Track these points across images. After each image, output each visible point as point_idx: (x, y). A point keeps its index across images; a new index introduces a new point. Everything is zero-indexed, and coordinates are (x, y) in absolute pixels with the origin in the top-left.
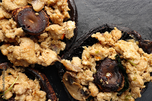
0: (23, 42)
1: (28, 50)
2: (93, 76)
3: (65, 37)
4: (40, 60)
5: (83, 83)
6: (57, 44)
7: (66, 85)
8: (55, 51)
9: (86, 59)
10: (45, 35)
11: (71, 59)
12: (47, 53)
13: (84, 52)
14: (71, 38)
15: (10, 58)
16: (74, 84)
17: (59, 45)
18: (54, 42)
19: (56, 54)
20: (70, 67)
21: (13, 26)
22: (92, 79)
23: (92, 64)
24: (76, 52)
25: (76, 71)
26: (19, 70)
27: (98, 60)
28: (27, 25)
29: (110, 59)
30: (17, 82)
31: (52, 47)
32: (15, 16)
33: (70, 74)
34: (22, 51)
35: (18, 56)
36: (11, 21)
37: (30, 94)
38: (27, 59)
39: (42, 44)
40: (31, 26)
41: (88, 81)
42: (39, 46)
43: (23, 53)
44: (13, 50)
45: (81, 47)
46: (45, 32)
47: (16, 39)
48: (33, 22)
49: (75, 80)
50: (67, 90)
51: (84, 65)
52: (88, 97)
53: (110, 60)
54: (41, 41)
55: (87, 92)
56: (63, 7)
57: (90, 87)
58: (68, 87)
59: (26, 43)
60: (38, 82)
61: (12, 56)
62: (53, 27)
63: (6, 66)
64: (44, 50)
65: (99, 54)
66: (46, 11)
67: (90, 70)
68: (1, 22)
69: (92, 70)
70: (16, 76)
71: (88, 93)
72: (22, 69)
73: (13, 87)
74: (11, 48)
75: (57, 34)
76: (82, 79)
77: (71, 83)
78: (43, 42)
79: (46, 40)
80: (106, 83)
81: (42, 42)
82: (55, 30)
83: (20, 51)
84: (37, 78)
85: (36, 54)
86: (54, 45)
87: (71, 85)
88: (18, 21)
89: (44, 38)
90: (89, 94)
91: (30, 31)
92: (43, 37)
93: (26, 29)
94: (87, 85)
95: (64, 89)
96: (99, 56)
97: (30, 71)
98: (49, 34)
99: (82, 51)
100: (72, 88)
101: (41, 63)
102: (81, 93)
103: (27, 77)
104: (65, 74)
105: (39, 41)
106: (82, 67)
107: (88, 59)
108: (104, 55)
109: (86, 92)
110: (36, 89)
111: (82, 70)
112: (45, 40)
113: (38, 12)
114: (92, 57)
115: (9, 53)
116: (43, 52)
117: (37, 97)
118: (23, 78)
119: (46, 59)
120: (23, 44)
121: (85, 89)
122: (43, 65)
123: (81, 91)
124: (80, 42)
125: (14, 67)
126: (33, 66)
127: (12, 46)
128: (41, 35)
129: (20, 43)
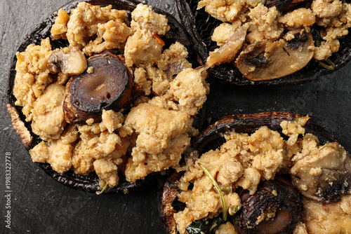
0: (135, 124)
1: (154, 118)
2: (268, 6)
3: (162, 37)
4: (187, 104)
5: (275, 34)
6: (169, 60)
7: (264, 76)
8: (181, 70)
9: (224, 8)
10: (139, 73)
11: (213, 45)
12: (179, 85)
13: (210, 9)
14: (169, 23)
15: (158, 166)
16: (269, 57)
17: (173, 56)
18: (162, 63)
19: (190, 69)
20: (229, 50)
21: (94, 129)
22: (273, 10)
24: (204, 28)
25: (243, 39)
26: (190, 161)
28: (103, 98)
30: (214, 173)
31: (170, 73)
32: (76, 115)
33: (244, 54)
34: (151, 131)
35: (160, 143)
36: (82, 129)
37: (251, 157)
38: (172, 127)
39: (156, 90)
40: (109, 91)
41: (276, 22)
42: (157, 98)
43: (155, 130)
44: (142, 151)
45: (196, 13)
46: (134, 71)
47: (124, 134)
48: (103, 85)
49: (261, 51)
50: (277, 79)
51: (236, 18)
52: (311, 37)
54: (149, 88)
55: (299, 34)
56: (99, 16)
57: (290, 23)
58: (272, 74)
59: (139, 118)
60: (233, 134)
61: (154, 157)
62: (130, 48)
63: (172, 187)
64: (170, 91)
66: (93, 54)
67: (253, 8)
68: (78, 154)
69: (254, 5)
70: (201, 171)
71: (301, 33)
72: (192, 155)
73: (219, 184)
74: (137, 156)
75: (148, 46)
76: (263, 31)
77: (265, 61)
78: (153, 87)
79: (151, 78)
81: (152, 89)
82: (137, 47)
83: (151, 133)
84: (224, 133)
85: (171, 109)
86: (169, 65)
87: (267, 65)
88: (87, 112)
89: (145, 79)
90: (304, 32)
91: (117, 96)
92: (141, 78)
93: (109, 102)
94: (283, 29)
95: (271, 85)
97: (203, 140)
98: (143, 65)
99: (207, 15)
100: (277, 64)
101: (194, 106)
102: (297, 48)
103: (212, 150)
104: (239, 67)
105: (147, 92)
106: (239, 23)
107: (227, 5)
109: (297, 35)
110: (246, 140)
111: (246, 25)
112: (151, 80)
113: (88, 66)
115: (146, 164)
116: (173, 96)
117: (263, 145)
118: (212, 159)
119: (190, 92)
120: (138, 125)
121: (290, 36)
122: (199, 104)
123: (290, 47)
124: (185, 11)
125: (179, 170)
126: (196, 132)
127: (134, 150)
128: (136, 80)
129: (134, 130)
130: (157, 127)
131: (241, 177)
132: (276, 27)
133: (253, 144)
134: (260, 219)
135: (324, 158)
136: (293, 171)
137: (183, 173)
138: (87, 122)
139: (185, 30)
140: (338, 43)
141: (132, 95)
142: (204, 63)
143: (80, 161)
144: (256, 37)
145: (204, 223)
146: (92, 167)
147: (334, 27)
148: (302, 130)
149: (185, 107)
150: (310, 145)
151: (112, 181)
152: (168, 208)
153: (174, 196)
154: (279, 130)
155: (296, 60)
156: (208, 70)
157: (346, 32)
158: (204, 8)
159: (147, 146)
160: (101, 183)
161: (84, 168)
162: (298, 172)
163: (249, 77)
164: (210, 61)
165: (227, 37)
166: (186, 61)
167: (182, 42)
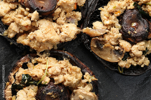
0: (41, 25)
1: (49, 29)
2: (120, 32)
3: (78, 6)
4: (63, 36)
5: (113, 43)
6: (72, 16)
7: (97, 53)
8: (72, 23)
9: (106, 18)
10: (58, 10)
11: (91, 26)
12: (67, 27)
13: (102, 13)
14: (84, 4)
15: (33, 46)
16: (104, 48)
17: (75, 16)
18: (69, 14)
19: (76, 26)
20: (94, 33)
21: (26, 13)
22: (120, 35)
23: (114, 22)
24: (94, 17)
25: (102, 34)
26: (44, 55)
27: (119, 14)
28: (40, 7)
29: (130, 9)
31: (68, 20)
32: (25, 3)
33: (97, 39)
34: (44, 32)
35: (43, 39)
36: (21, 9)
37: (66, 73)
38: (52, 38)
39: (58, 21)
40: (44, 7)
41: (117, 39)
42: (56, 24)
43: (46, 34)
44: (34, 36)
45: (96, 10)
46: (58, 8)
47: (34, 24)
49: (103, 43)
50: (100, 58)
51: (107, 25)
52: (123, 55)
53: (130, 11)
54: (56, 18)
55: (120, 50)
57: (121, 44)
58: (100, 54)
59: (44, 24)
60: (68, 61)
61: (36, 42)
63: (29, 58)
64: (62, 26)
65: (117, 8)
67: (115, 27)
68: (9, 14)
69: (116, 27)
70: (45, 62)
71: (121, 51)
72: (47, 54)
73: (48, 71)
74: (31, 35)
75: (70, 5)
76: (110, 38)
77: (102, 48)
78: (58, 19)
79: (60, 15)
80: (134, 33)
81: (57, 19)
82: (66, 2)
83: (43, 33)
85: (56, 32)
86: (70, 17)
87: (101, 50)
88: (30, 6)
89: (58, 14)
90: (123, 51)
91: (45, 11)
92: (57, 12)
93: (41, 10)
94: (117, 44)
95: (96, 58)
96: (118, 10)
97: (56, 53)
98: (62, 9)
99: (99, 14)
100: (105, 53)
101: (65, 39)
102: (115, 54)
103: (55, 59)
104: (92, 41)
105: (54, 19)
106: (106, 28)
107: (108, 18)
108: (122, 7)
110: (70, 66)
111: (107, 31)
112: (60, 16)
114: (112, 15)
115: (30, 41)
116: (61, 28)
117: (74, 73)
118: (53, 61)
119: (69, 33)
120: (41, 26)
121: (117, 48)
122: (67, 40)
123: (114, 52)
124: (94, 5)
125: (38, 54)
126: (56, 48)
127: (32, 32)
128: (55, 12)
129: (38, 26)
130: (47, 33)
131: (57, 75)
132: (116, 41)
133: (71, 69)
134: (49, 93)
135: (88, 95)
136: (75, 91)
137: (38, 57)
138: (27, 8)
139: (87, 11)
140: (130, 66)
141: (49, 15)
142: (82, 29)
143: (8, 18)
144: (107, 38)
145: (30, 78)
146: (10, 24)
147: (133, 60)
148: (90, 81)
149: (62, 36)
150: (88, 88)
151: (11, 35)
152: (21, 63)
153: (27, 61)
154: (84, 74)
155: (111, 57)
156: (81, 32)
157: (135, 65)
158: (101, 11)
159: (38, 36)
160: (5, 32)
161: (7, 21)
162: (76, 92)
163: (92, 48)
164: (85, 30)
165: (98, 28)
166: (77, 21)
167: (82, 14)
